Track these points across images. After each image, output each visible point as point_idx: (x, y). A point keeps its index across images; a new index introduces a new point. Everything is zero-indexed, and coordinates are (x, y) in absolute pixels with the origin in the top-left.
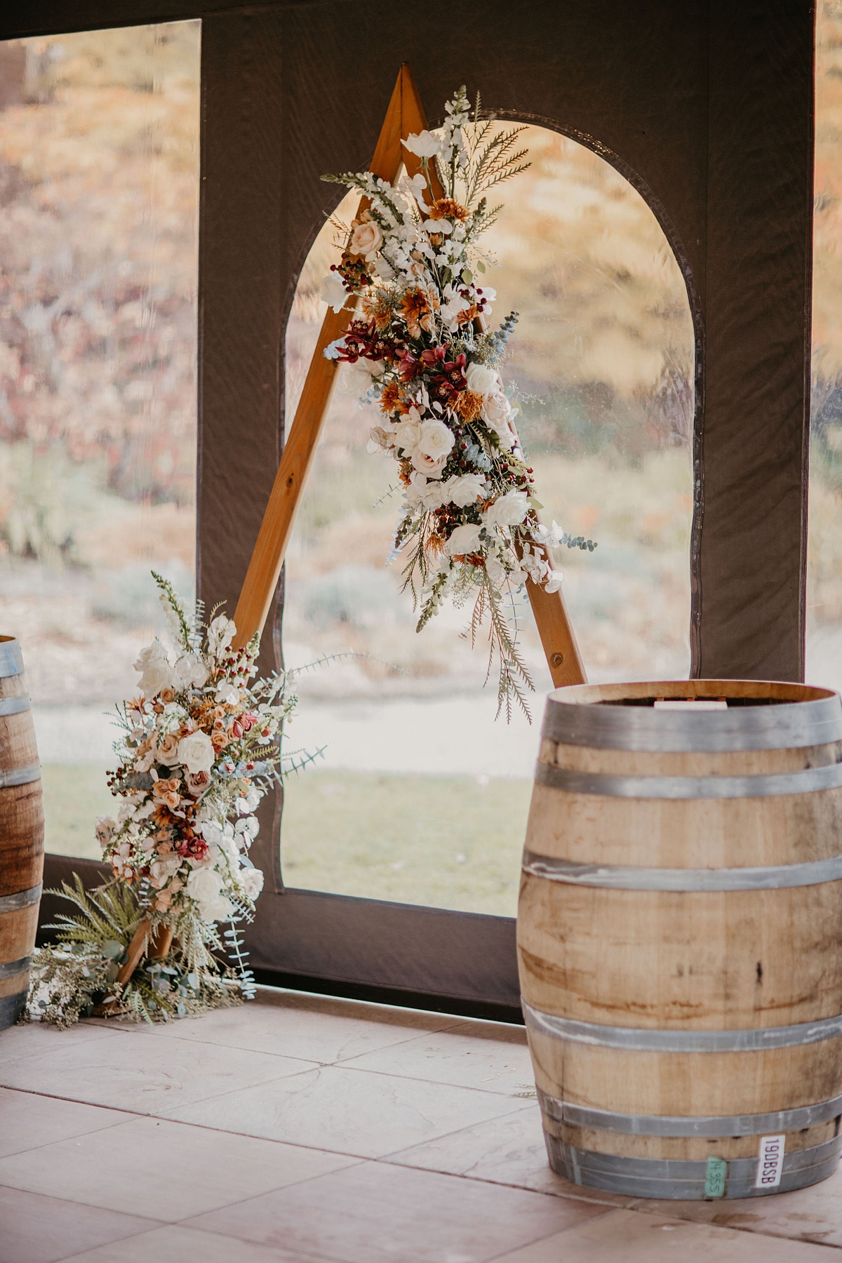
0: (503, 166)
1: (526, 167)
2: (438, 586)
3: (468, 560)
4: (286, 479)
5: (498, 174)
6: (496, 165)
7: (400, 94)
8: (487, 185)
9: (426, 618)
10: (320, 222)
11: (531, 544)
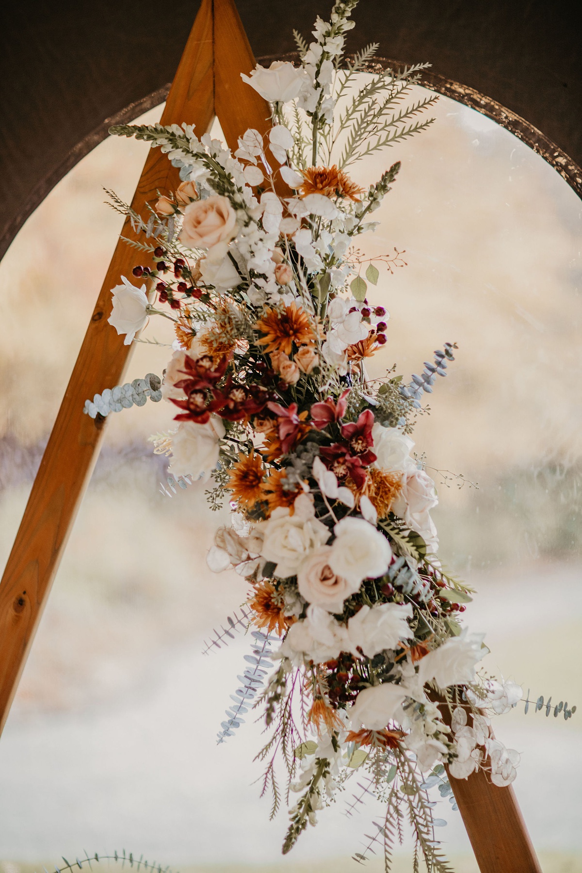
0: (393, 121)
1: (426, 125)
2: (316, 778)
3: (379, 740)
4: (14, 599)
5: (383, 134)
6: (382, 119)
7: (209, 14)
8: (365, 150)
9: (298, 831)
10: (19, 219)
11: (469, 710)
